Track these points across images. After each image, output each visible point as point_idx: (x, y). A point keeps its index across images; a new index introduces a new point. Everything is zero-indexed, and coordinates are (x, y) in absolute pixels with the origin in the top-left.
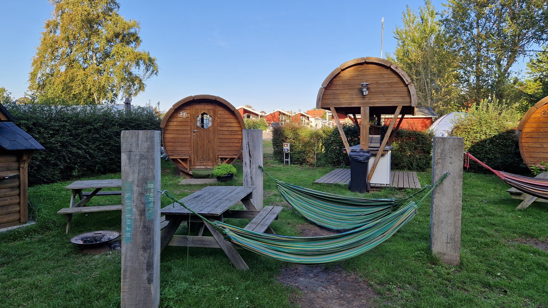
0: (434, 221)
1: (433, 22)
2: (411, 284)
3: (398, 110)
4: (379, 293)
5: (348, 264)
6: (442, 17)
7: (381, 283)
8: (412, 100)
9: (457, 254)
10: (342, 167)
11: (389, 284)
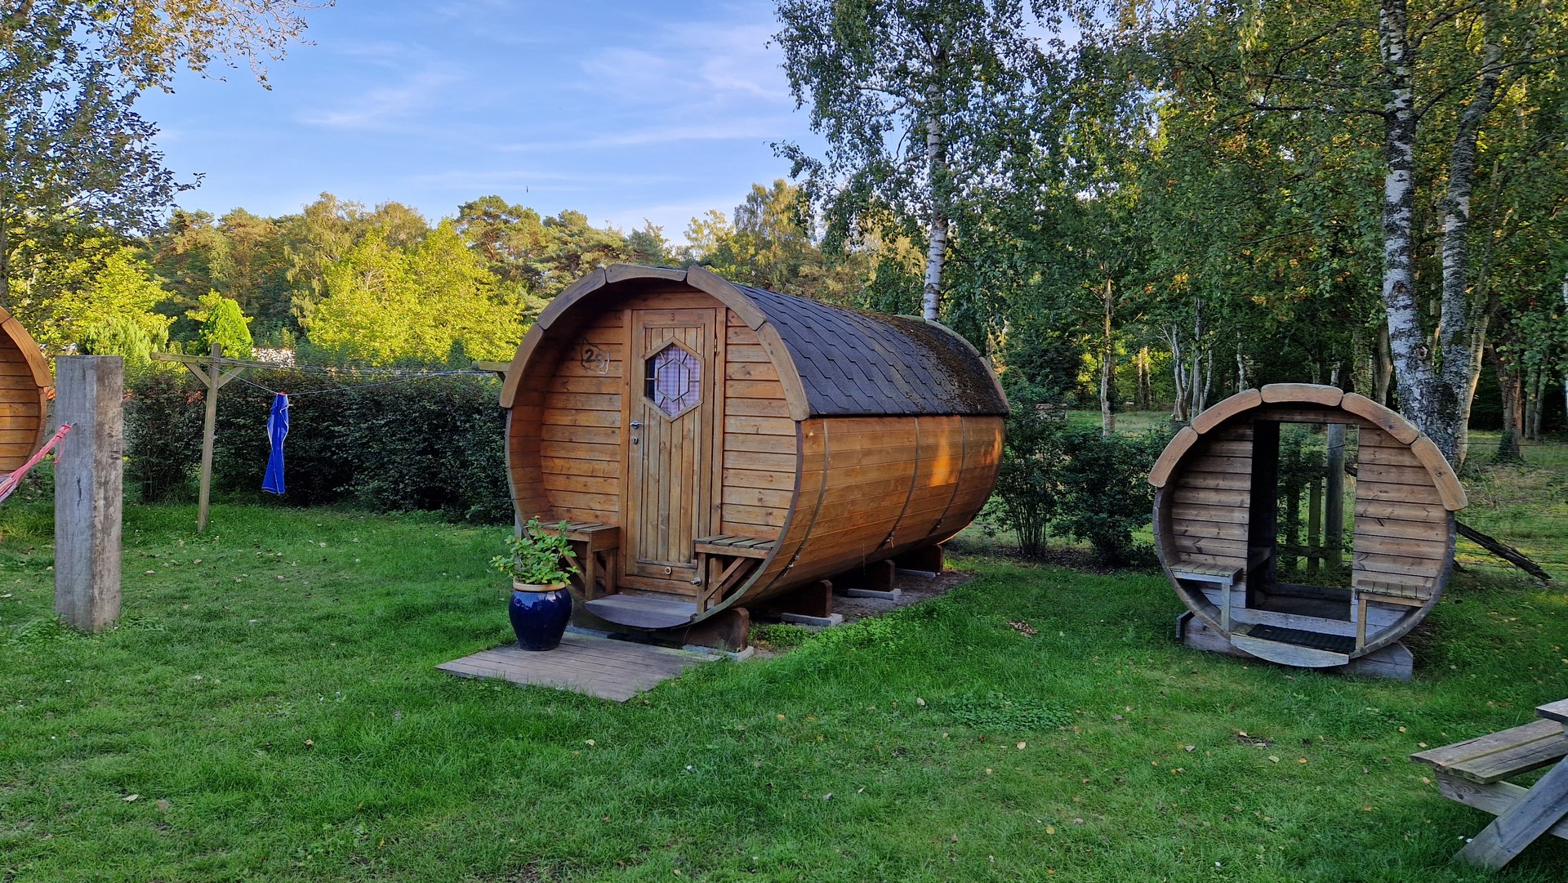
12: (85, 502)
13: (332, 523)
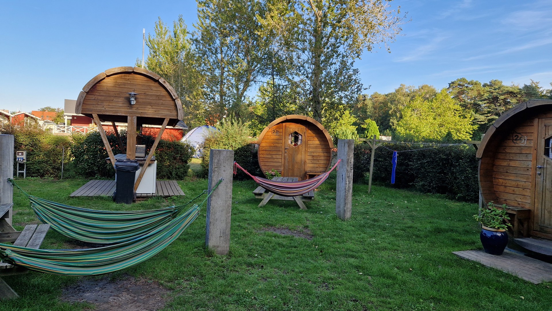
0: (211, 220)
1: (184, 40)
2: (195, 276)
3: (166, 122)
4: (171, 289)
5: (136, 270)
6: (193, 37)
7: (170, 281)
8: (179, 114)
9: (227, 245)
10: (96, 178)
11: (177, 279)
12: (344, 182)
13: (408, 195)
